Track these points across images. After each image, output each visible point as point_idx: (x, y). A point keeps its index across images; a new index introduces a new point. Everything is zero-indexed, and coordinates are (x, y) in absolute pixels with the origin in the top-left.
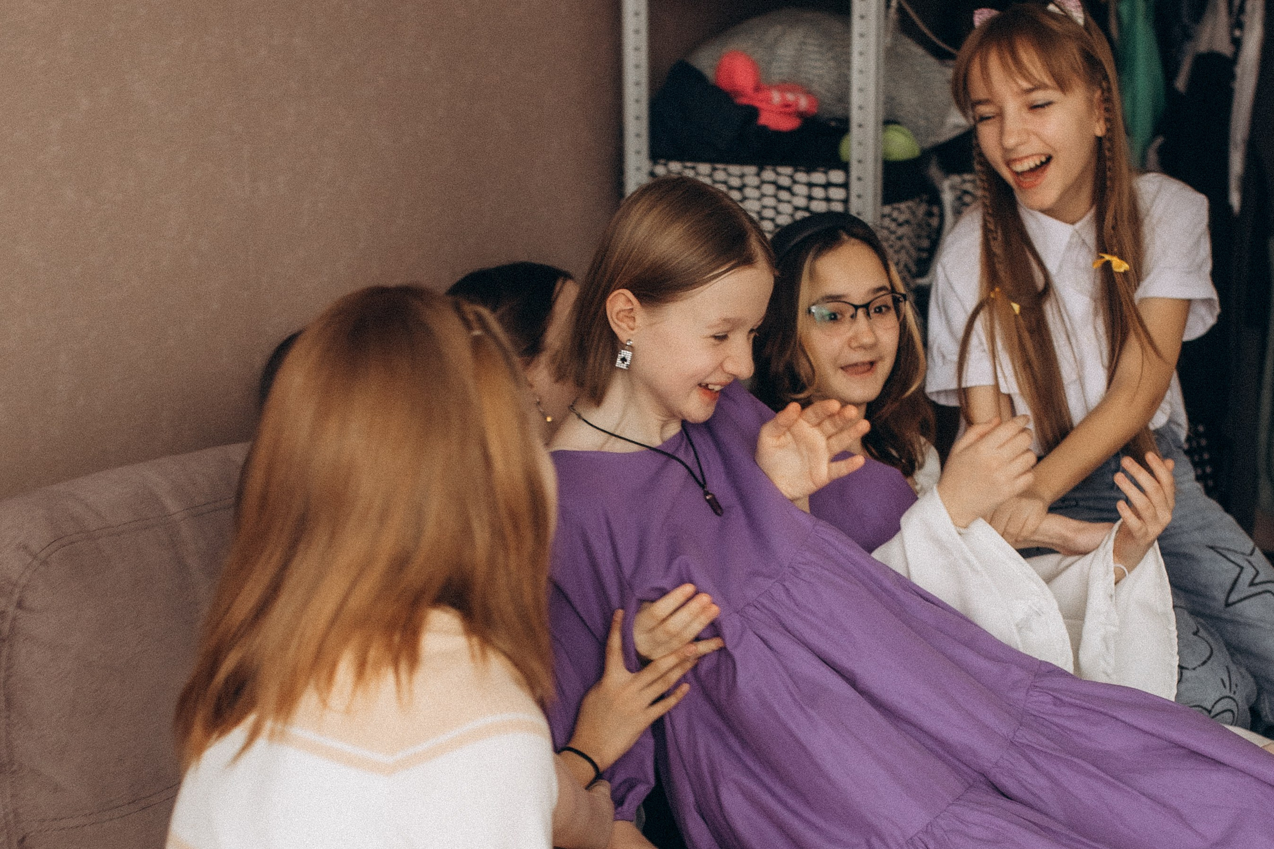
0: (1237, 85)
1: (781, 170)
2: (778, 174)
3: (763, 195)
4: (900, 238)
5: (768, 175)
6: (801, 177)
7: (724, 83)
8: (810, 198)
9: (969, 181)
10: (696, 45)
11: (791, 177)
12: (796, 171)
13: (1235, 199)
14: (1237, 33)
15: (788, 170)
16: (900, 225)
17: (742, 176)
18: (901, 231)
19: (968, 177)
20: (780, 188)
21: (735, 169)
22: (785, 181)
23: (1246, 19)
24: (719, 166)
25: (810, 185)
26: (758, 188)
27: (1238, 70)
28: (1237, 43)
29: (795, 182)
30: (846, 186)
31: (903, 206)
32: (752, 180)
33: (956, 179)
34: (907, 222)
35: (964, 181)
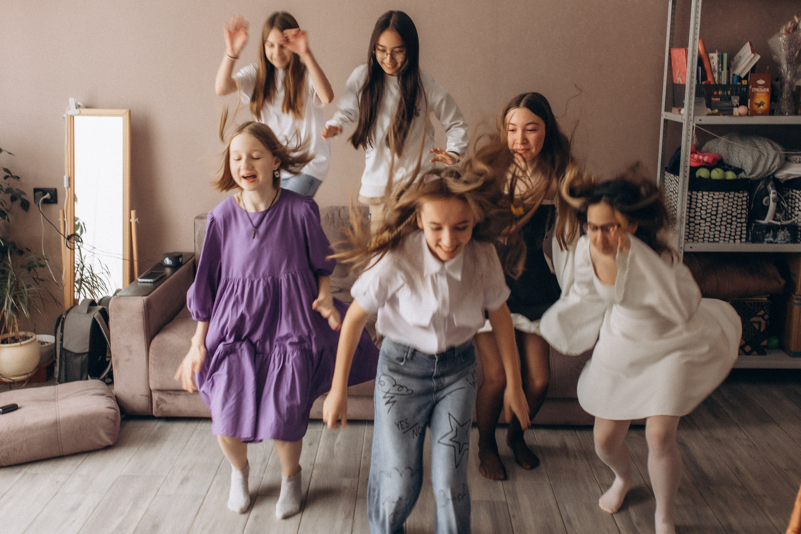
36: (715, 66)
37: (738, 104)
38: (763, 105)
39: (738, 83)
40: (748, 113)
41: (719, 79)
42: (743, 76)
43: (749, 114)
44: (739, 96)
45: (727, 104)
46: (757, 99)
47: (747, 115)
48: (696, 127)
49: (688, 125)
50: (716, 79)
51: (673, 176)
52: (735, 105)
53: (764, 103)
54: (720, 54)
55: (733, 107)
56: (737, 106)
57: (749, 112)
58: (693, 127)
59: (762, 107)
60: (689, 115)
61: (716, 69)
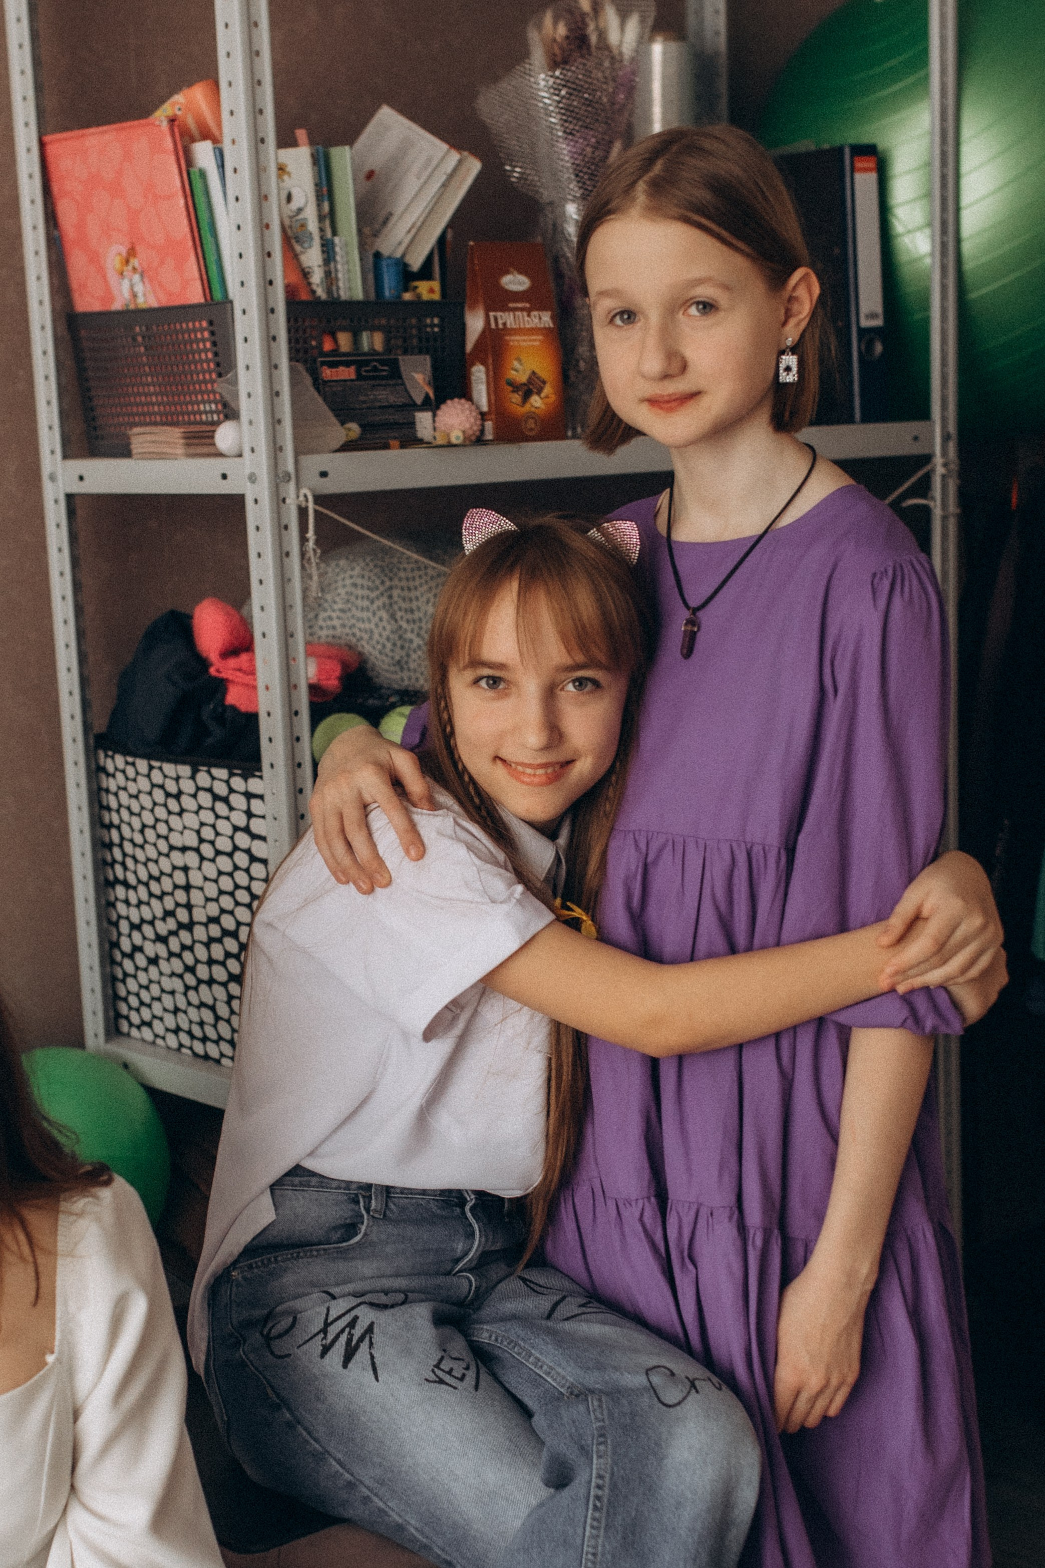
36: (300, 210)
37: (432, 395)
38: (539, 393)
39: (407, 296)
40: (482, 431)
41: (329, 277)
42: (416, 262)
43: (489, 436)
44: (428, 358)
45: (385, 395)
46: (516, 364)
47: (479, 440)
48: (316, 511)
49: (279, 501)
50: (317, 277)
51: (185, 770)
52: (419, 400)
53: (544, 382)
54: (318, 151)
55: (413, 407)
56: (433, 405)
57: (489, 425)
58: (302, 512)
59: (536, 401)
60: (276, 449)
61: (313, 226)
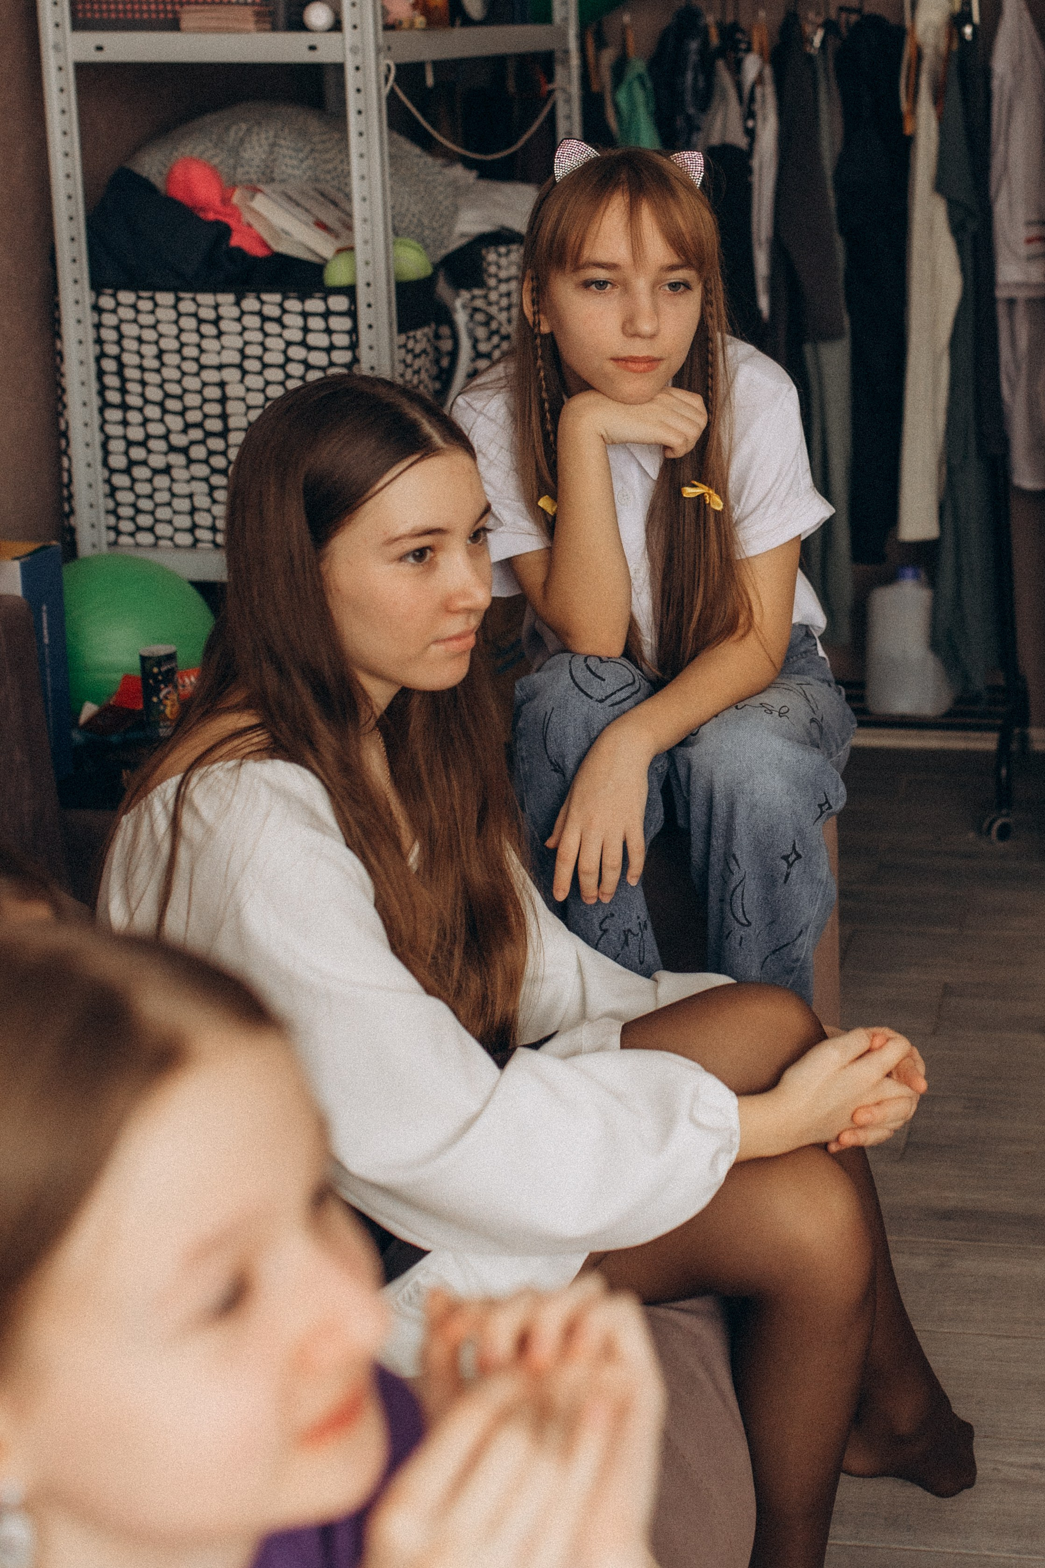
0: (755, 179)
1: (265, 297)
2: (262, 302)
3: (244, 329)
4: (417, 372)
5: (251, 303)
6: (293, 305)
7: (179, 194)
8: (306, 330)
9: (480, 297)
10: (138, 148)
11: (281, 305)
12: (285, 298)
13: (763, 303)
14: (750, 124)
15: (277, 298)
16: (416, 356)
17: (216, 307)
18: (418, 363)
19: (477, 292)
20: (265, 319)
21: (206, 299)
22: (272, 311)
23: (757, 107)
24: (182, 295)
25: (305, 315)
26: (239, 320)
27: (755, 163)
28: (751, 134)
29: (284, 311)
30: (352, 313)
31: (419, 334)
32: (229, 310)
33: (465, 295)
34: (424, 351)
35: (473, 298)
